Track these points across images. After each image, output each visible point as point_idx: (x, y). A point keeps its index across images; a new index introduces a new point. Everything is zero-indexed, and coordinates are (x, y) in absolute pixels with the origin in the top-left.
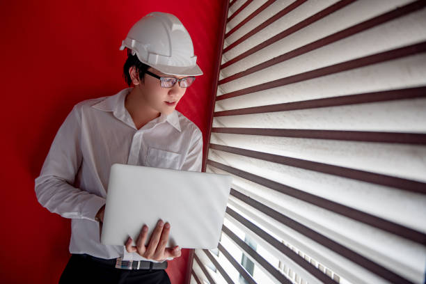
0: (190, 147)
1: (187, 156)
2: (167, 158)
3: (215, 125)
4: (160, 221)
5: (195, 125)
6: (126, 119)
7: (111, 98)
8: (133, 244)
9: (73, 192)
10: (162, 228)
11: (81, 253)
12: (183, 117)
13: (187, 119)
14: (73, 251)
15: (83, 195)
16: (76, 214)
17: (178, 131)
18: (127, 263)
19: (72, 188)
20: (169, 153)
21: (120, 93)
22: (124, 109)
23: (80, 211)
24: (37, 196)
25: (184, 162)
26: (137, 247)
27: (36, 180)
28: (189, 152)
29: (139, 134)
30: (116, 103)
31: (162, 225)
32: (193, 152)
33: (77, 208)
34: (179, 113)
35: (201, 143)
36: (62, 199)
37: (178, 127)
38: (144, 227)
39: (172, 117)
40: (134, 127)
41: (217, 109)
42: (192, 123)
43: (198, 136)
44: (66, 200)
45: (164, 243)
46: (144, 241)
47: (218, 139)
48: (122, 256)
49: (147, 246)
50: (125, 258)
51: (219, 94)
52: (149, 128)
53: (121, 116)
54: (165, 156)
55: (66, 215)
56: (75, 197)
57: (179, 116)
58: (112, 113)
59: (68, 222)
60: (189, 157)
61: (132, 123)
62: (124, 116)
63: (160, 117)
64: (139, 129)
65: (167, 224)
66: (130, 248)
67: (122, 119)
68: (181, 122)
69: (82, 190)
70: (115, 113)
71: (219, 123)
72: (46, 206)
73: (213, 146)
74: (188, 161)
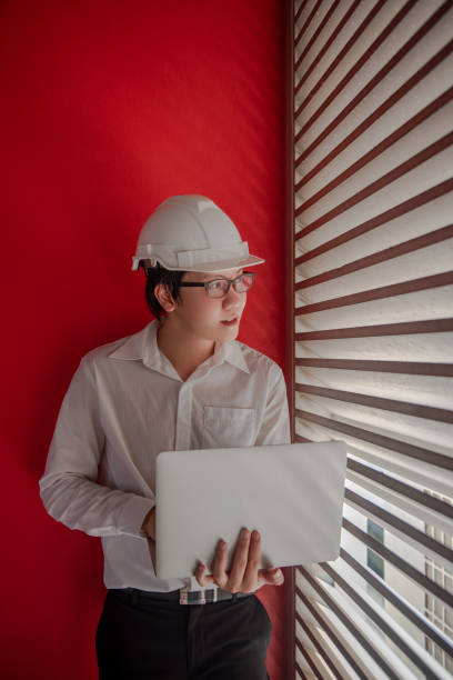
0: (267, 396)
1: (265, 410)
2: (235, 418)
3: (301, 353)
4: (243, 530)
5: (269, 360)
6: (163, 368)
7: (134, 337)
8: (206, 572)
9: (100, 494)
10: (248, 541)
11: (124, 587)
12: (249, 350)
13: (255, 352)
14: (110, 584)
15: (115, 498)
16: (109, 528)
17: (245, 373)
18: (196, 595)
19: (98, 488)
20: (236, 410)
22: (157, 353)
23: (115, 524)
24: (46, 507)
25: (262, 421)
26: (214, 576)
27: (41, 482)
28: (269, 403)
29: (187, 390)
30: (144, 345)
31: (248, 536)
32: (274, 402)
33: (109, 520)
34: (242, 345)
36: (84, 508)
37: (244, 367)
38: (221, 543)
39: (233, 352)
40: (178, 378)
41: (299, 328)
42: (264, 356)
43: (276, 374)
44: (91, 509)
45: (255, 564)
46: (224, 565)
47: (309, 376)
48: (188, 585)
49: (229, 572)
50: (195, 587)
51: (298, 303)
52: (200, 376)
53: (154, 364)
54: (232, 414)
55: (94, 532)
56: (104, 501)
57: (243, 349)
58: (140, 362)
60: (271, 410)
61: (173, 370)
62: (159, 363)
63: (215, 356)
65: (255, 533)
66: (203, 578)
67: (157, 368)
68: (247, 358)
69: (113, 487)
70: (145, 361)
71: (308, 350)
72: (62, 519)
73: (301, 388)
74: (268, 417)
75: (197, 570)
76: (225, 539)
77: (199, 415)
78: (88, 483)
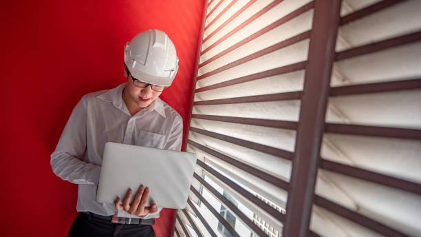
0: (172, 129)
1: (170, 136)
2: (154, 138)
3: (194, 112)
4: (141, 186)
5: (177, 113)
6: (122, 108)
7: (111, 90)
8: (120, 203)
10: (143, 191)
11: (86, 211)
12: (168, 106)
13: (171, 108)
14: (79, 210)
15: (88, 166)
16: (83, 180)
17: (163, 117)
18: (120, 219)
19: (80, 162)
20: (155, 135)
21: (118, 87)
22: (121, 100)
23: (87, 178)
24: (53, 169)
25: (168, 141)
26: (123, 205)
27: (52, 156)
28: (172, 133)
29: (133, 120)
30: (114, 95)
31: (143, 189)
32: (174, 134)
33: (84, 176)
34: (165, 103)
35: (181, 126)
36: (72, 170)
37: (163, 114)
38: (129, 190)
39: (159, 107)
40: (129, 114)
41: (196, 99)
42: (174, 111)
43: (179, 121)
44: (76, 170)
45: (144, 203)
46: (129, 200)
47: (197, 123)
48: (116, 213)
49: (131, 205)
50: (119, 215)
51: (197, 87)
52: (140, 115)
53: (118, 106)
54: (153, 136)
55: (75, 181)
56: (83, 168)
57: (164, 105)
58: (112, 103)
59: (76, 187)
60: (172, 137)
61: (127, 110)
62: (121, 106)
64: (133, 115)
65: (147, 188)
66: (118, 206)
67: (120, 108)
68: (166, 110)
69: (88, 162)
70: (114, 103)
71: (198, 110)
72: (59, 175)
73: (193, 129)
74: (170, 140)
75: (116, 201)
76: (132, 189)
77: (136, 134)
78: (76, 159)
